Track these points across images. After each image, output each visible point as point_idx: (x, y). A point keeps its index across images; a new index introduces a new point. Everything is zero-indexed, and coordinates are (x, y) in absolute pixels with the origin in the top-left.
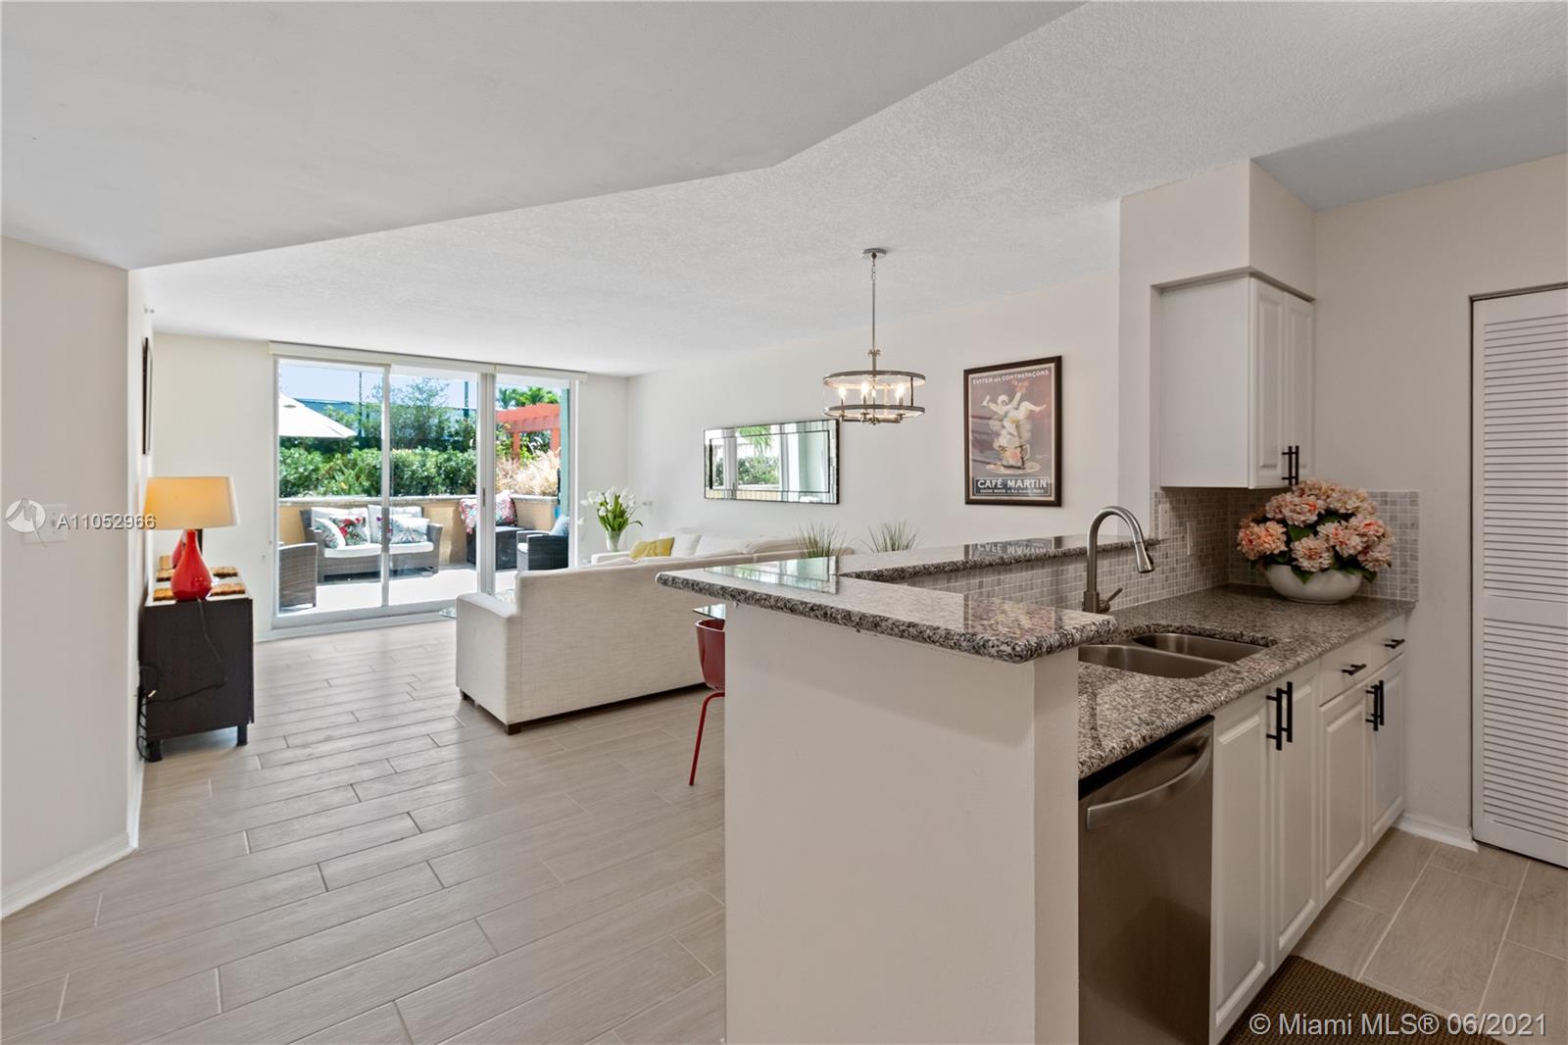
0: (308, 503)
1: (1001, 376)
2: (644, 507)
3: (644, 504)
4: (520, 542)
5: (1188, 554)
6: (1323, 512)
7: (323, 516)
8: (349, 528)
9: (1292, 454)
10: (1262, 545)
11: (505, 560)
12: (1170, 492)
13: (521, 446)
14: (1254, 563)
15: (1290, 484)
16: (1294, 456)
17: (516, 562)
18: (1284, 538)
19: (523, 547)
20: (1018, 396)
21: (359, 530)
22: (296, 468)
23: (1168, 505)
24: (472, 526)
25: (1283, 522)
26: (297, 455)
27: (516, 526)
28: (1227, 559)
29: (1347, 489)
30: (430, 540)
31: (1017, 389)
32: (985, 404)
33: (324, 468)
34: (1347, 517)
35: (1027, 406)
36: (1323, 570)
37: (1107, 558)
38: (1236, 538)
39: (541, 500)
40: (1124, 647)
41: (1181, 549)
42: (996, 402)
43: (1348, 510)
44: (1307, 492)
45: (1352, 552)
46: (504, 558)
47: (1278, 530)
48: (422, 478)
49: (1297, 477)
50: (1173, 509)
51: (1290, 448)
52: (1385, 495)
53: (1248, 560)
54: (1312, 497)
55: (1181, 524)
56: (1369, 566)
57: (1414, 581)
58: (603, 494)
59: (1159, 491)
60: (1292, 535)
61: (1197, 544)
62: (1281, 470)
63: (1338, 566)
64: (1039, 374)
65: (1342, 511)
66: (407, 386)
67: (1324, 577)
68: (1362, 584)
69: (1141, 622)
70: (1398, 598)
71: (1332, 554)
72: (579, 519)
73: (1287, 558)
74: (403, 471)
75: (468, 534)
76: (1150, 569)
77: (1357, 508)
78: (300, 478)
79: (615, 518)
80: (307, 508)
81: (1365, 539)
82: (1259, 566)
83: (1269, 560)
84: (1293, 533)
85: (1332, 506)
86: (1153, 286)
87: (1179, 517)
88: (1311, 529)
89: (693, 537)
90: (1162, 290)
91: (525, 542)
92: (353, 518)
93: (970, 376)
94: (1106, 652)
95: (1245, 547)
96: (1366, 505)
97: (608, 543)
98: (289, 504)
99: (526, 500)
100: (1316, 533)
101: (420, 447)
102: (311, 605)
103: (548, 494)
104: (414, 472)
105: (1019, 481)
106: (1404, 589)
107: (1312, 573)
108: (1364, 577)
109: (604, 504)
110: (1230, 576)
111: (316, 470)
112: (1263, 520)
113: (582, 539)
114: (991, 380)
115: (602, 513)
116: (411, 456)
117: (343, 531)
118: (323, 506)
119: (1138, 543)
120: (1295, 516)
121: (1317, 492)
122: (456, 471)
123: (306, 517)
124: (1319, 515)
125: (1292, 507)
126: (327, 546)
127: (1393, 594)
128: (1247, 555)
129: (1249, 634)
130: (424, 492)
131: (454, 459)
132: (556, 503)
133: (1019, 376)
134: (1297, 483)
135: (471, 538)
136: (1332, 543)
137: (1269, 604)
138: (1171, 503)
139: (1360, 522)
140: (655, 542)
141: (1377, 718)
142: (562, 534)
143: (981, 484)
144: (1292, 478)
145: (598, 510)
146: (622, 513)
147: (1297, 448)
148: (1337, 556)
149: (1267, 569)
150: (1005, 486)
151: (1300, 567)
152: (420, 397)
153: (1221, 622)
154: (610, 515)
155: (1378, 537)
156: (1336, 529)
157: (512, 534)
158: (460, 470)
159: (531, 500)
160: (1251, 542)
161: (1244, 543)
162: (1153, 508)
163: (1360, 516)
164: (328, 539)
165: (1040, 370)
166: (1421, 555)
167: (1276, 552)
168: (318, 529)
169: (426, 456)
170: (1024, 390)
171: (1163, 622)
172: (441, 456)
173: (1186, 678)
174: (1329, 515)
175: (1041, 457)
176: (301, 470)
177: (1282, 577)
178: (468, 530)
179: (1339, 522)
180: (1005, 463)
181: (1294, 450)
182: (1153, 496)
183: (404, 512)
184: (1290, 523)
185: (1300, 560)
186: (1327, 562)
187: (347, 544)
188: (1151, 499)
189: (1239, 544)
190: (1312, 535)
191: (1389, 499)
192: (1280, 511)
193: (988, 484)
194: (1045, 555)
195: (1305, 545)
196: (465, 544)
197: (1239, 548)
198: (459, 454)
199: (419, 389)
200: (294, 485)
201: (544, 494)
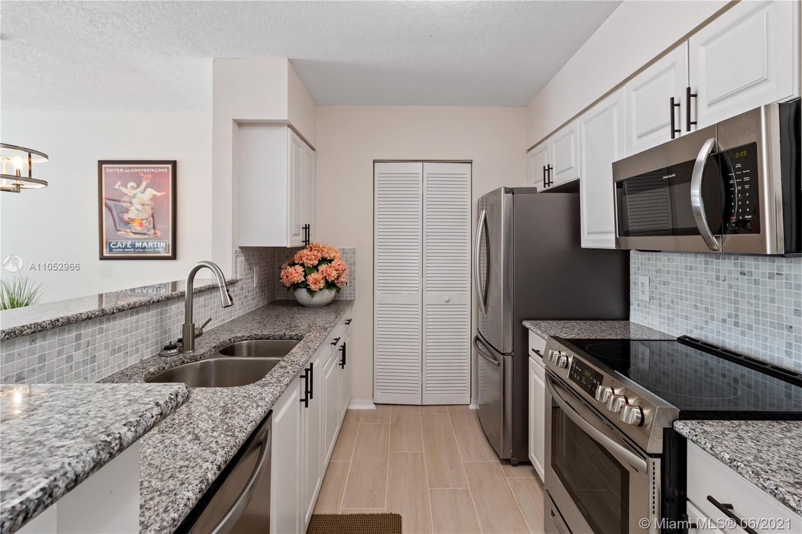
1: (130, 168)
5: (255, 286)
6: (321, 259)
9: (307, 228)
10: (293, 278)
12: (243, 249)
14: (289, 288)
15: (306, 244)
16: (307, 229)
18: (303, 274)
20: (144, 184)
23: (243, 258)
25: (303, 265)
28: (275, 286)
29: (330, 247)
31: (143, 179)
32: (117, 187)
34: (331, 261)
35: (151, 192)
36: (321, 290)
37: (202, 295)
38: (280, 275)
40: (212, 360)
41: (250, 283)
42: (126, 187)
43: (331, 258)
44: (314, 249)
45: (333, 279)
47: (300, 269)
49: (309, 241)
50: (246, 260)
51: (306, 225)
52: (343, 249)
53: (286, 287)
54: (316, 251)
55: (250, 269)
56: (339, 285)
57: (354, 290)
59: (238, 249)
60: (307, 272)
61: (259, 280)
62: (302, 237)
63: (327, 287)
64: (160, 170)
65: (329, 258)
67: (321, 293)
68: (336, 294)
69: (225, 337)
70: (348, 299)
71: (325, 281)
73: (305, 285)
76: (230, 304)
77: (335, 256)
81: (338, 272)
82: (292, 290)
83: (296, 286)
84: (308, 271)
85: (324, 256)
86: (234, 120)
87: (249, 264)
88: (316, 268)
90: (240, 124)
93: (104, 166)
94: (199, 366)
95: (284, 280)
96: (338, 255)
100: (318, 270)
105: (145, 243)
106: (350, 294)
107: (316, 291)
108: (337, 291)
110: (276, 295)
112: (293, 264)
114: (121, 170)
119: (222, 287)
120: (308, 262)
121: (318, 249)
124: (319, 261)
125: (306, 257)
127: (347, 297)
128: (285, 284)
129: (289, 333)
133: (145, 170)
134: (309, 244)
136: (325, 275)
137: (296, 311)
138: (245, 256)
139: (336, 264)
141: (343, 362)
143: (114, 245)
144: (307, 241)
147: (309, 225)
148: (327, 281)
149: (295, 291)
150: (133, 246)
151: (310, 289)
153: (274, 328)
155: (343, 271)
156: (326, 268)
160: (287, 277)
161: (284, 278)
162: (234, 260)
163: (336, 260)
165: (161, 168)
166: (356, 278)
167: (300, 282)
170: (148, 181)
171: (239, 335)
173: (253, 383)
174: (324, 260)
175: (161, 227)
177: (302, 295)
179: (327, 264)
180: (134, 231)
181: (307, 227)
182: (234, 253)
184: (306, 265)
185: (311, 285)
186: (323, 285)
188: (233, 254)
189: (281, 279)
190: (316, 272)
191: (345, 252)
192: (301, 259)
193: (119, 245)
194: (149, 302)
195: (313, 277)
197: (281, 281)
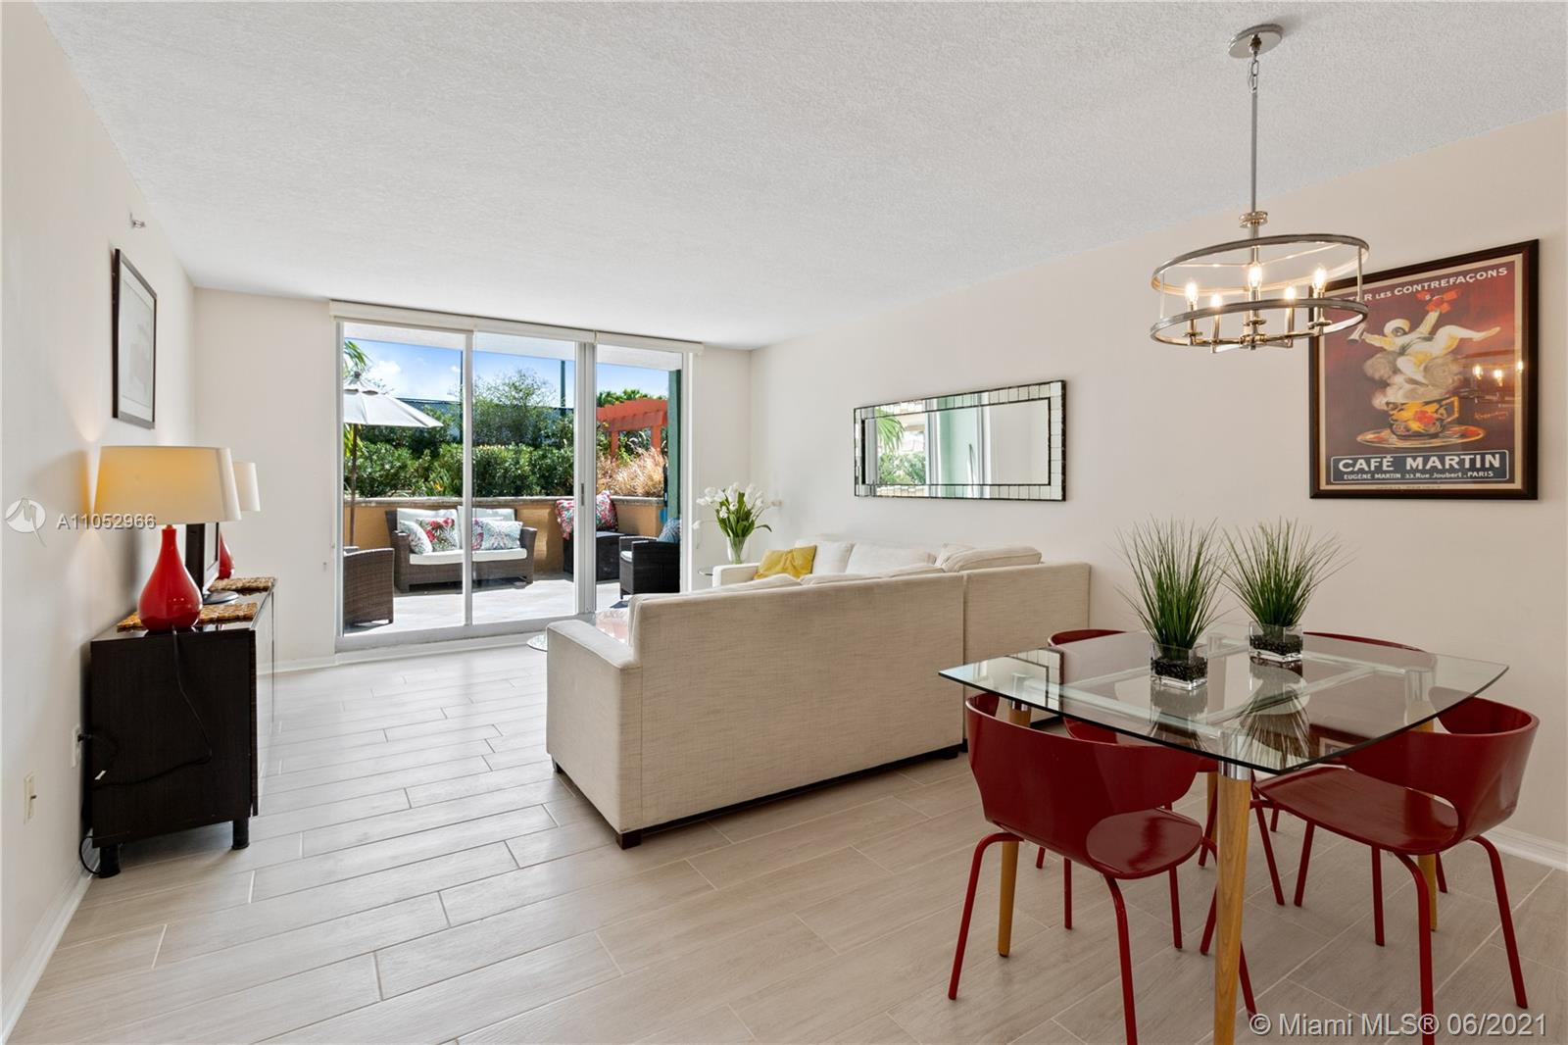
0: (394, 503)
1: (1392, 287)
2: (772, 507)
3: (774, 504)
4: (623, 550)
7: (410, 517)
8: (436, 531)
11: (606, 571)
13: (619, 447)
17: (618, 573)
19: (627, 555)
20: (1433, 317)
21: (447, 534)
22: (383, 465)
24: (568, 530)
26: (383, 451)
27: (616, 531)
30: (523, 546)
31: (1430, 307)
32: (1355, 336)
33: (413, 465)
35: (1452, 334)
39: (645, 502)
42: (1382, 333)
46: (606, 569)
48: (515, 477)
58: (724, 491)
64: (1484, 275)
66: (504, 384)
72: (693, 523)
74: (495, 469)
75: (565, 539)
78: (387, 475)
79: (738, 522)
80: (394, 509)
89: (843, 545)
91: (630, 550)
92: (441, 520)
97: (730, 551)
98: (373, 505)
99: (627, 501)
101: (513, 443)
102: (387, 621)
103: (653, 495)
104: (506, 470)
109: (725, 503)
111: (404, 467)
113: (697, 547)
115: (723, 514)
116: (503, 452)
117: (429, 533)
118: (410, 507)
122: (552, 469)
123: (392, 520)
126: (413, 552)
130: (518, 492)
131: (549, 455)
132: (663, 504)
133: (1435, 283)
135: (568, 544)
140: (791, 551)
142: (672, 541)
143: (1346, 466)
145: (718, 511)
146: (748, 514)
150: (1399, 467)
152: (517, 396)
154: (733, 518)
157: (614, 541)
158: (556, 469)
159: (634, 501)
164: (413, 543)
165: (1490, 268)
168: (402, 532)
169: (518, 452)
170: (1446, 307)
172: (536, 453)
175: (1491, 415)
176: (387, 467)
178: (565, 535)
180: (1401, 431)
183: (496, 514)
187: (434, 550)
193: (1362, 465)
196: (562, 549)
198: (555, 451)
199: (516, 387)
200: (381, 483)
201: (648, 494)
